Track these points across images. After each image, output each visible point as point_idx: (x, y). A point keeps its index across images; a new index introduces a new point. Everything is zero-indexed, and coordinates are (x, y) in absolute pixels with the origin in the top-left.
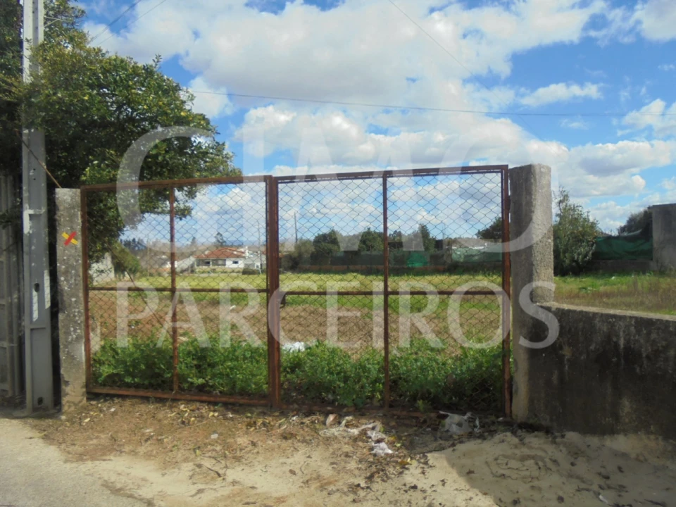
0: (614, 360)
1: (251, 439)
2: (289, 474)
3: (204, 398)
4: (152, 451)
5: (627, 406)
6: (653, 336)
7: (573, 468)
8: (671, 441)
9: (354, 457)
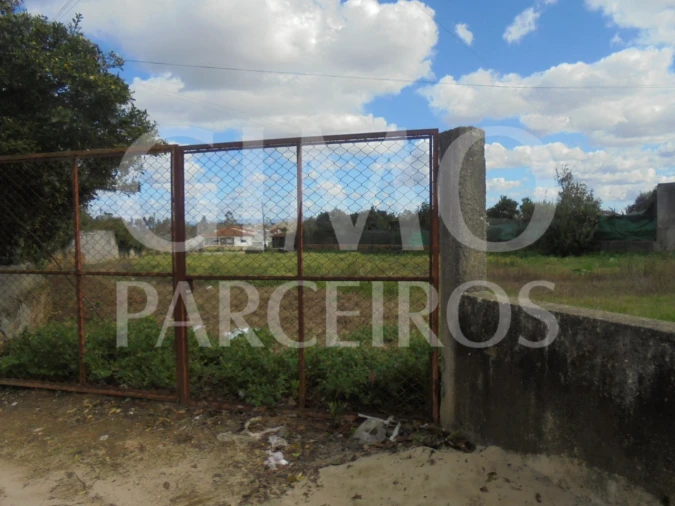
0: (539, 364)
1: (142, 441)
2: (162, 488)
3: (112, 392)
4: (29, 455)
5: (550, 420)
6: (580, 338)
7: (481, 494)
8: (596, 468)
9: (243, 469)
